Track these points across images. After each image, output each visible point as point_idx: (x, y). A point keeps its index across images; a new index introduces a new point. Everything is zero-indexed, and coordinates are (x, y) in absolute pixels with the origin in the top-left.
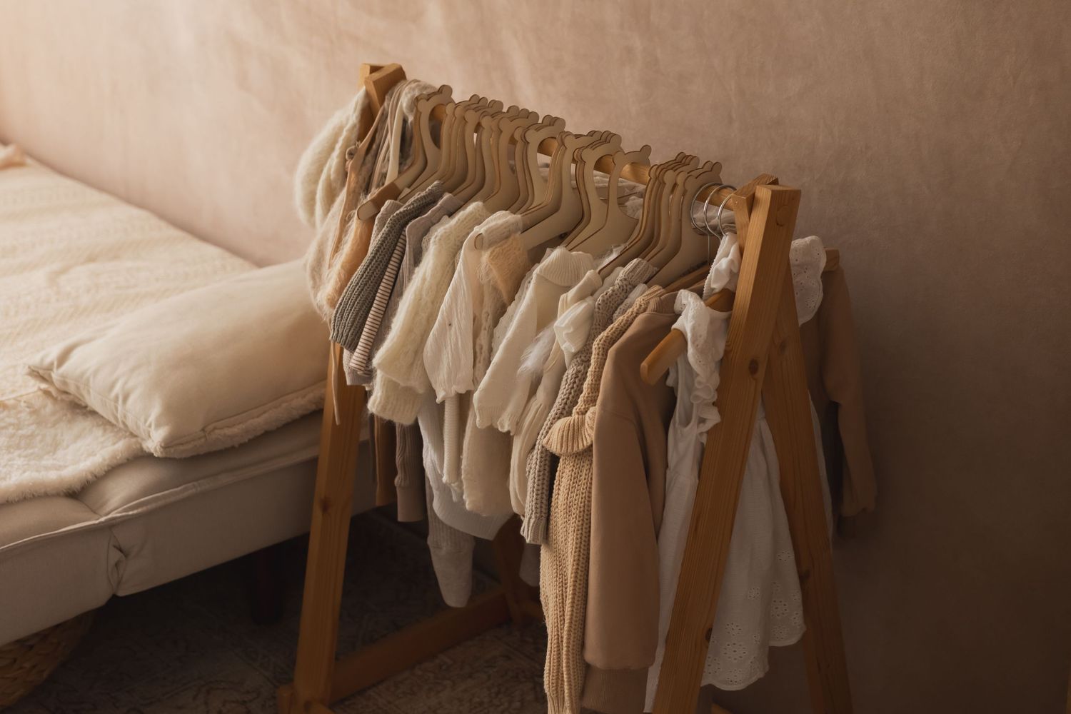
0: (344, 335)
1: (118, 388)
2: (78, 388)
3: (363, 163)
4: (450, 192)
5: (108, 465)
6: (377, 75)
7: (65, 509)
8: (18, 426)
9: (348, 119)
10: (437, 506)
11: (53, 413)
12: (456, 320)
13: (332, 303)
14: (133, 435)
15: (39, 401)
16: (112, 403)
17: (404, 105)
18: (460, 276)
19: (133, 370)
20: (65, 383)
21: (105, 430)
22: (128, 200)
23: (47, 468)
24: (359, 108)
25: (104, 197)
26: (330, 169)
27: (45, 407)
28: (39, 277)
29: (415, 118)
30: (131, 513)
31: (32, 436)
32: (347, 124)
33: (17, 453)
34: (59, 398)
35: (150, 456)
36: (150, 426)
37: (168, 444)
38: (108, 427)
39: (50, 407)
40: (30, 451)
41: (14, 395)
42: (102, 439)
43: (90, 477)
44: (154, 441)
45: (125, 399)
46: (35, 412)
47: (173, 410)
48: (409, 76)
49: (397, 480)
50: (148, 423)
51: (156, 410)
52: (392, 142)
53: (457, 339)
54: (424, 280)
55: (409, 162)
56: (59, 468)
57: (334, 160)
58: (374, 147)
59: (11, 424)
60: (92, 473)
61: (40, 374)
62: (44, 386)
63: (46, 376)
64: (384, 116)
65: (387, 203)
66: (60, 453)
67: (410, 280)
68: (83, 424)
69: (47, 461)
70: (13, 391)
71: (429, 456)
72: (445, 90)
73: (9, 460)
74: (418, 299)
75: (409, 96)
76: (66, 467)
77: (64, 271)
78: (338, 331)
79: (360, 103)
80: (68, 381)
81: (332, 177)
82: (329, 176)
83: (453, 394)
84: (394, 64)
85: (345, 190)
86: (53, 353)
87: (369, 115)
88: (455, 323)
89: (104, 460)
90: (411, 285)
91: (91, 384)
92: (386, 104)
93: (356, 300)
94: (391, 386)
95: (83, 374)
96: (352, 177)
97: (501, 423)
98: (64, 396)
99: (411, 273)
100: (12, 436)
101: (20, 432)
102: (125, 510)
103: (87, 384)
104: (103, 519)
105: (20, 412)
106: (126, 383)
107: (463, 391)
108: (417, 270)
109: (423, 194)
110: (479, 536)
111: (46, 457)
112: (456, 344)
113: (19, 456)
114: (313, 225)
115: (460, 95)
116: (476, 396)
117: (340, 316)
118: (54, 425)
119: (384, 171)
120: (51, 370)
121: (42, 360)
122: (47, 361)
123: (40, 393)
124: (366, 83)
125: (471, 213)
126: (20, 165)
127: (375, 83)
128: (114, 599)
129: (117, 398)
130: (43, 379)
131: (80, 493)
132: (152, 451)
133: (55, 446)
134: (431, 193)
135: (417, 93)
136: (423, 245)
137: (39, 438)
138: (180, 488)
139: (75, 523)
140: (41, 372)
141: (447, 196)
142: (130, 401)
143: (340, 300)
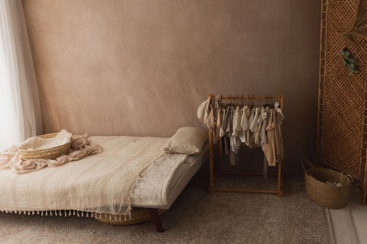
0: (225, 128)
1: (185, 146)
2: (175, 149)
6: (211, 95)
10: (233, 150)
11: (170, 155)
12: (245, 120)
14: (186, 153)
19: (186, 143)
26: (207, 109)
31: (171, 158)
34: (169, 152)
35: (191, 155)
37: (200, 151)
38: (180, 154)
39: (168, 154)
42: (181, 156)
43: (185, 160)
44: (197, 151)
47: (197, 147)
50: (194, 149)
51: (194, 147)
52: (217, 103)
59: (166, 157)
64: (214, 100)
66: (177, 159)
68: (175, 155)
78: (223, 127)
80: (173, 149)
83: (246, 129)
91: (178, 147)
93: (225, 123)
95: (176, 147)
97: (255, 131)
100: (168, 158)
102: (193, 163)
112: (245, 123)
116: (251, 128)
120: (169, 148)
123: (165, 153)
129: (185, 148)
131: (185, 162)
133: (175, 158)
140: (167, 149)
141: (232, 107)
142: (188, 147)
143: (223, 123)
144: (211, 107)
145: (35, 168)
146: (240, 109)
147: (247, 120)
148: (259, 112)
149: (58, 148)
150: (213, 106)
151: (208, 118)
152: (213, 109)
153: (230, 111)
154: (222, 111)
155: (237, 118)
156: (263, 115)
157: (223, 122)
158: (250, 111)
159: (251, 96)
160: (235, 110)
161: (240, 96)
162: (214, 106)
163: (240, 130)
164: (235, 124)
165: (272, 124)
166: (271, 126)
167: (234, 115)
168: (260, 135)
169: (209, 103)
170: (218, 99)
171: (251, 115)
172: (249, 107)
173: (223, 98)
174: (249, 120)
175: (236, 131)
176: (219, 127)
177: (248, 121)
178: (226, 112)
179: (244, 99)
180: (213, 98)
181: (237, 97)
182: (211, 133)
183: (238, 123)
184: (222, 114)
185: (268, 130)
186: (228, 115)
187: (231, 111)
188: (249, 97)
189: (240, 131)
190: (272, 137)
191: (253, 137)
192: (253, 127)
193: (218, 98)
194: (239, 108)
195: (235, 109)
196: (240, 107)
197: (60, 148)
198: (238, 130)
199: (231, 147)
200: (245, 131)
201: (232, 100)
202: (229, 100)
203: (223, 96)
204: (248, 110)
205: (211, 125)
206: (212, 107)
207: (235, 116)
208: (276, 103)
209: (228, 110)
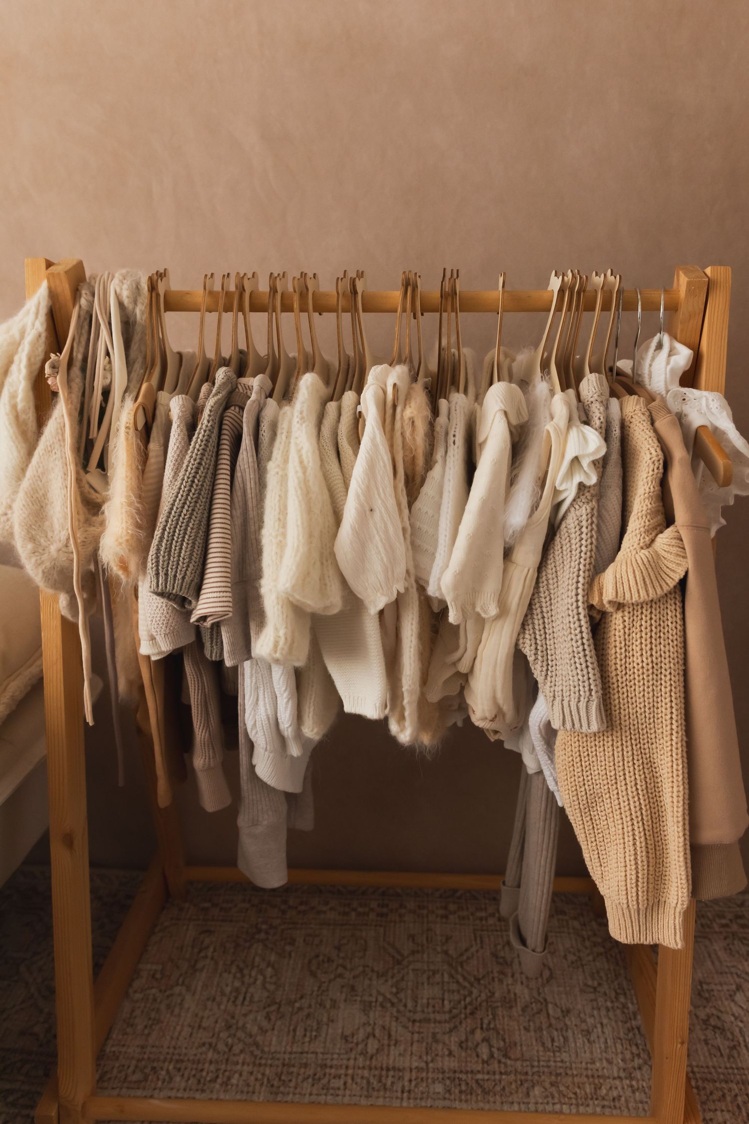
0: (179, 576)
9: (28, 329)
12: (380, 502)
24: (42, 313)
32: (27, 334)
52: (109, 338)
53: (386, 525)
58: (78, 356)
64: (82, 318)
78: (166, 574)
79: (43, 307)
82: (14, 406)
93: (187, 525)
96: (65, 396)
97: (482, 608)
112: (386, 531)
124: (49, 278)
127: (60, 278)
143: (158, 533)
144: (56, 382)
146: (334, 395)
147: (404, 501)
148: (514, 422)
150: (76, 370)
151: (26, 483)
152: (68, 400)
153: (232, 412)
154: (160, 411)
155: (305, 485)
156: (569, 457)
157: (162, 519)
158: (427, 413)
159: (431, 288)
160: (280, 405)
161: (327, 286)
162: (83, 369)
163: (335, 602)
164: (281, 546)
165: (665, 539)
166: (655, 567)
167: (277, 453)
168: (528, 651)
169: (34, 345)
170: (121, 305)
171: (439, 455)
172: (414, 379)
173: (174, 303)
174: (418, 505)
175: (297, 610)
176: (125, 568)
177: (406, 511)
178: (191, 427)
179: (364, 311)
180: (76, 293)
181: (303, 295)
182: (63, 619)
183: (311, 536)
184: (154, 446)
185: (620, 606)
186: (218, 454)
187: (242, 408)
188: (409, 285)
189: (335, 611)
190: (655, 669)
191: (454, 664)
192: (460, 576)
193: (125, 294)
194: (324, 391)
195: (287, 396)
196: (327, 382)
198: (313, 603)
199: (251, 746)
200: (381, 613)
201: (259, 320)
202: (228, 317)
203: (175, 284)
204: (408, 398)
205: (53, 549)
206: (69, 381)
207: (286, 461)
208: (660, 346)
209: (211, 402)
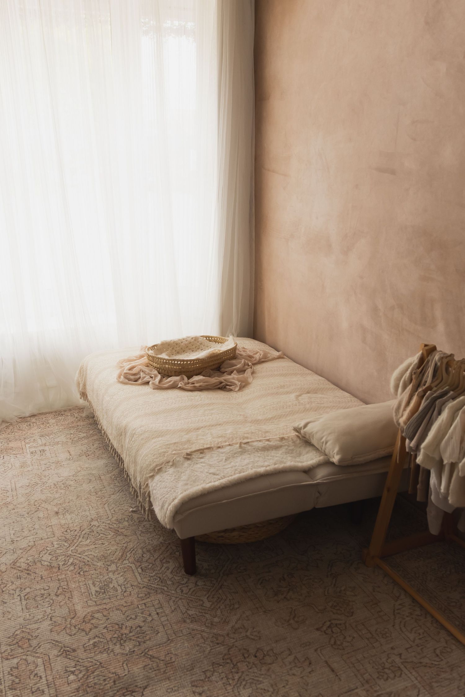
1: (324, 439)
2: (309, 437)
3: (419, 376)
4: (453, 390)
5: (318, 464)
6: (427, 348)
7: (303, 476)
8: (289, 446)
9: (414, 361)
10: (433, 497)
11: (300, 443)
13: (405, 423)
14: (326, 455)
15: (295, 439)
16: (321, 444)
17: (437, 359)
18: (458, 422)
19: (330, 434)
20: (305, 434)
21: (316, 452)
22: (316, 373)
23: (298, 462)
24: (419, 358)
25: (310, 372)
26: (406, 377)
27: (297, 441)
28: (293, 396)
29: (441, 364)
30: (324, 481)
31: (293, 450)
32: (413, 363)
33: (288, 455)
34: (302, 439)
35: (333, 464)
36: (334, 454)
37: (340, 461)
38: (317, 451)
39: (298, 441)
40: (292, 455)
41: (287, 436)
42: (315, 455)
43: (311, 467)
44: (336, 459)
45: (326, 443)
46: (294, 442)
47: (343, 450)
48: (438, 349)
49: (418, 486)
50: (334, 453)
51: (336, 450)
52: (430, 371)
53: (454, 443)
54: (442, 421)
55: (436, 378)
56: (301, 462)
57: (408, 374)
58: (423, 371)
59: (286, 445)
60: (312, 466)
61: (297, 430)
62: (297, 434)
63: (299, 431)
64: (428, 362)
65: (429, 392)
66: (301, 457)
67: (436, 420)
68: (309, 449)
69: (298, 459)
70: (287, 434)
71: (433, 480)
72: (452, 355)
73: (286, 457)
74: (440, 427)
75: (439, 356)
76: (303, 462)
77: (300, 395)
79: (419, 356)
80: (306, 434)
81: (406, 380)
82: (405, 379)
83: (450, 462)
84: (432, 345)
85: (411, 385)
86: (302, 424)
87: (422, 360)
88: (454, 437)
89: (316, 462)
90: (437, 422)
91: (314, 436)
92: (429, 358)
93: (415, 424)
94: (426, 456)
95: (312, 433)
96: (414, 381)
98: (304, 439)
99: (437, 417)
100: (287, 449)
101: (289, 448)
102: (322, 480)
103: (313, 436)
104: (315, 482)
105: (289, 441)
106: (326, 438)
107: (454, 461)
108: (439, 417)
109: (443, 391)
110: (446, 511)
111: (297, 458)
112: (454, 445)
113: (289, 456)
114: (397, 395)
115: (457, 358)
116: (461, 465)
117: (408, 428)
118: (300, 447)
119: (426, 380)
120: (301, 429)
121: (298, 426)
122: (300, 426)
123: (296, 436)
124: (423, 350)
125: (462, 400)
126: (283, 358)
127: (427, 350)
128: (314, 508)
129: (323, 443)
130: (297, 432)
131: (308, 471)
132: (335, 462)
133: (300, 455)
134: (446, 391)
135: (442, 355)
136: (442, 409)
137: (295, 451)
138: (340, 476)
139: (306, 482)
141: (452, 393)
142: (328, 444)
144: (414, 377)
145: (136, 381)
149: (179, 362)
175: (426, 454)
197: (182, 363)
